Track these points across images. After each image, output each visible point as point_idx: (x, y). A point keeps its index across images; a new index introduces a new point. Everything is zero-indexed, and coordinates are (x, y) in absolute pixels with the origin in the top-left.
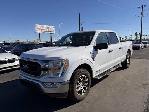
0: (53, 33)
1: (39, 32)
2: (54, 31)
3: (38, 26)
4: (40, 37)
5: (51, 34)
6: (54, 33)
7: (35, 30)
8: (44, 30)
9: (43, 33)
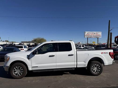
0: (99, 37)
1: (87, 37)
2: (101, 35)
3: (86, 33)
4: (88, 40)
5: (98, 38)
6: (101, 37)
7: (85, 36)
8: (92, 35)
9: (91, 37)
